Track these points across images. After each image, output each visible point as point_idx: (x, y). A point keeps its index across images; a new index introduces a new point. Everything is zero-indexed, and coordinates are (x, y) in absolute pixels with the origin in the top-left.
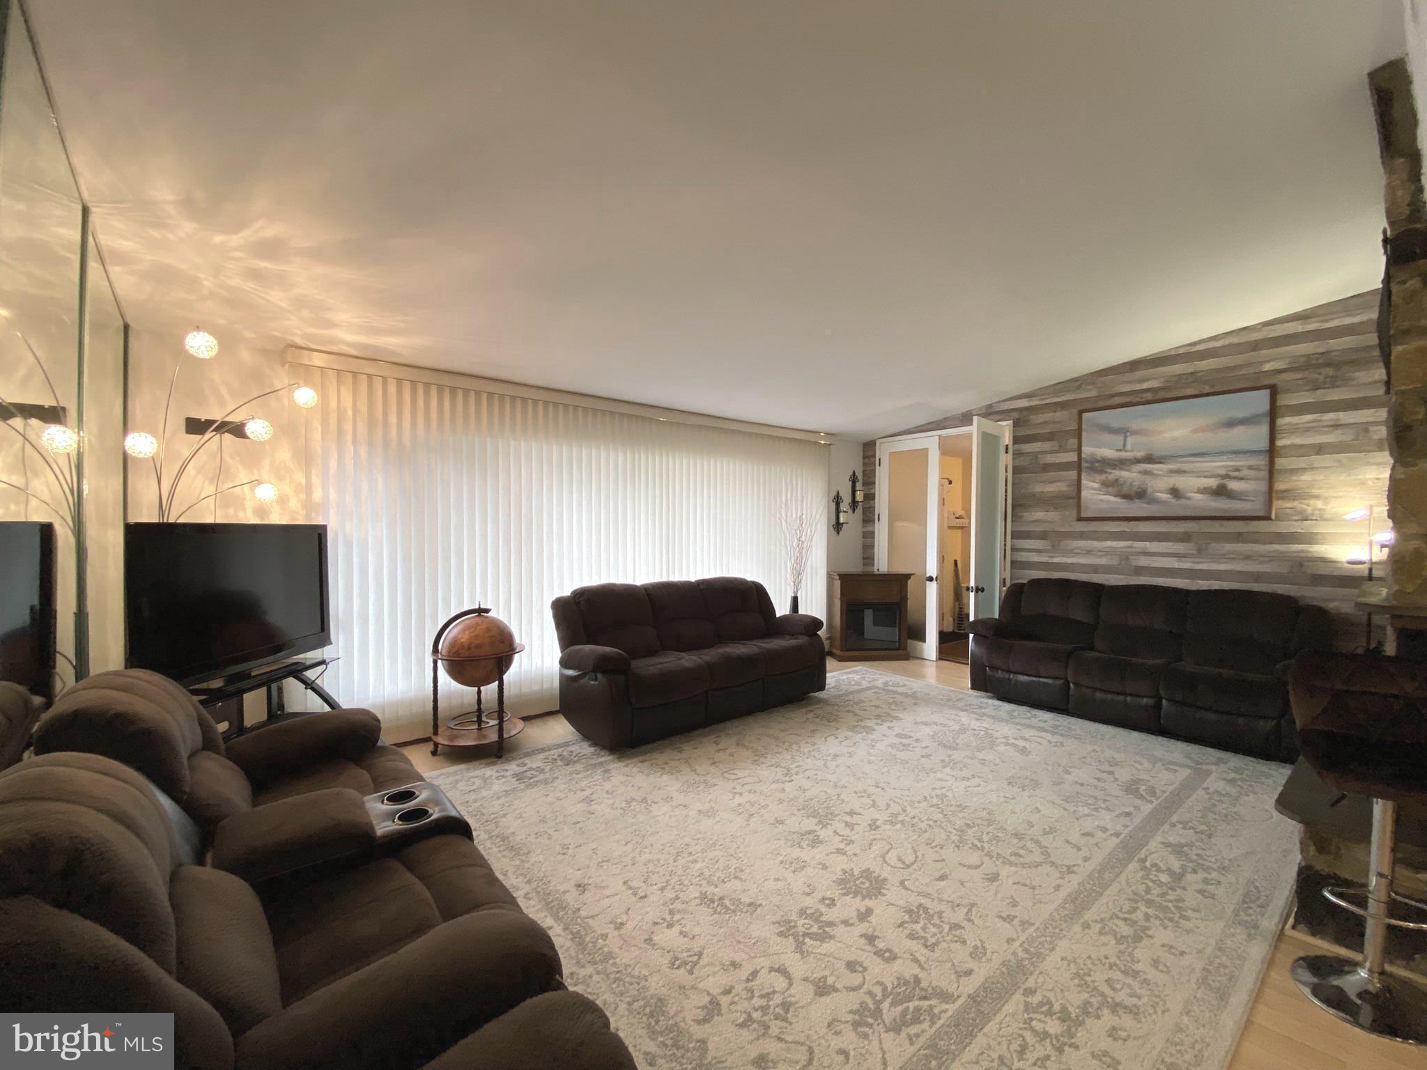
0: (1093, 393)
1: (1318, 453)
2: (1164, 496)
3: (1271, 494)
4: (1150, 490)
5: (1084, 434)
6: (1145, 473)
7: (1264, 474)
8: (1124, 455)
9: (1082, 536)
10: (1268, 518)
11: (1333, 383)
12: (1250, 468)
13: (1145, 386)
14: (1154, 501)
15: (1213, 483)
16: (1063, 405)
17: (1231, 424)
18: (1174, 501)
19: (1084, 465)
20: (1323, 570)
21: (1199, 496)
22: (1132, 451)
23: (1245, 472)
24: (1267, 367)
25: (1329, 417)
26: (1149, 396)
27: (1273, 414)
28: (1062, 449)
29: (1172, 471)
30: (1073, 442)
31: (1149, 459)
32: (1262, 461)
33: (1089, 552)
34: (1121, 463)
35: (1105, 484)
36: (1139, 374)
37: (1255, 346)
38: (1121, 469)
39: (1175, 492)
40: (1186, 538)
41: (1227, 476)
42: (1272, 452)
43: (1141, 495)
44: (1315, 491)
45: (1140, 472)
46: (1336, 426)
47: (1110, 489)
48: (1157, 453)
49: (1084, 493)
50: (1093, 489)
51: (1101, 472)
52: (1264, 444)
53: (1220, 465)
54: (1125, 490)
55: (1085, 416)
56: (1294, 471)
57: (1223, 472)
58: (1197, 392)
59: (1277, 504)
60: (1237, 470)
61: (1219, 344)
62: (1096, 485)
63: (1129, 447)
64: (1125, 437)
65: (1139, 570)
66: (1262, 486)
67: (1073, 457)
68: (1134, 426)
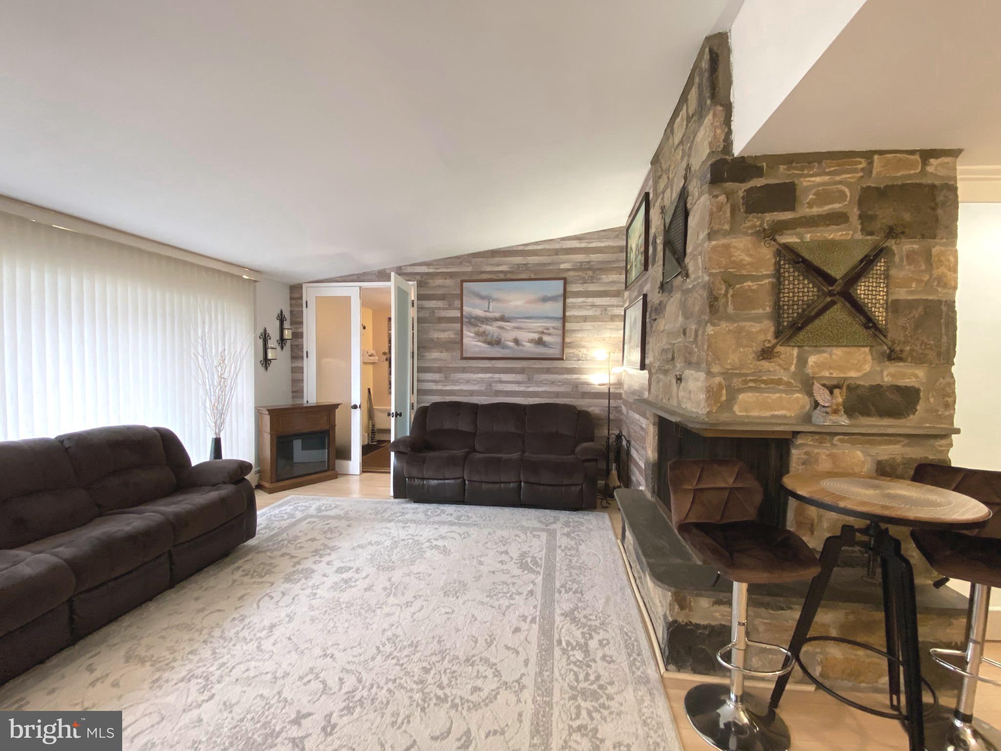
0: (469, 269)
1: (585, 321)
2: (511, 344)
3: (564, 345)
4: (503, 340)
5: (464, 298)
6: (501, 328)
7: (560, 332)
8: (488, 314)
9: (464, 370)
10: (562, 359)
11: (592, 280)
12: (554, 328)
13: (500, 268)
14: (505, 347)
15: (536, 336)
16: (451, 275)
17: (545, 299)
18: (516, 347)
19: (465, 320)
20: (587, 389)
21: (528, 344)
22: (493, 312)
23: (552, 331)
24: (562, 266)
25: (590, 300)
26: (502, 276)
27: (565, 296)
28: (450, 307)
29: (514, 328)
30: (457, 303)
31: (502, 319)
32: (559, 324)
33: (468, 382)
34: (486, 320)
35: (478, 334)
36: (497, 260)
37: (557, 252)
38: (487, 324)
39: (516, 341)
40: (522, 371)
41: (543, 333)
42: (564, 319)
43: (497, 342)
44: (583, 343)
45: (498, 327)
46: (593, 306)
47: (480, 338)
48: (507, 315)
49: (465, 340)
50: (470, 337)
51: (476, 325)
52: (560, 314)
53: (539, 325)
54: (489, 338)
55: (465, 284)
56: (574, 331)
57: (540, 330)
58: (528, 277)
59: (567, 350)
60: (548, 329)
61: (539, 247)
62: (472, 335)
63: (491, 309)
64: (489, 302)
65: (498, 393)
66: (558, 340)
67: (457, 314)
68: (495, 295)
